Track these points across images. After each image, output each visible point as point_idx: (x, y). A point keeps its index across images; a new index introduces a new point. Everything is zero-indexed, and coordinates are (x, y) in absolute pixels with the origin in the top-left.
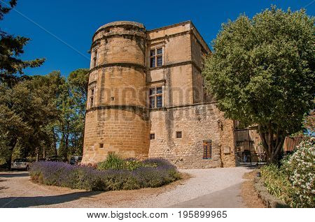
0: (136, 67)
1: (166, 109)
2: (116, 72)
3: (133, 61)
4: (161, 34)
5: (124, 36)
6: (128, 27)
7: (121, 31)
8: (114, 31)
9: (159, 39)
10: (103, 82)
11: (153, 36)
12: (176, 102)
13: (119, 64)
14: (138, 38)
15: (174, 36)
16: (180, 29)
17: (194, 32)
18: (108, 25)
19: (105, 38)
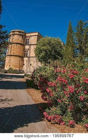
0: (21, 44)
1: (28, 57)
2: (15, 46)
3: (20, 42)
4: (29, 35)
5: (18, 35)
6: (20, 32)
7: (18, 33)
8: (16, 33)
9: (29, 36)
10: (11, 48)
11: (27, 35)
12: (31, 55)
13: (16, 43)
14: (22, 36)
15: (33, 36)
16: (35, 34)
17: (39, 35)
18: (13, 31)
19: (12, 34)
